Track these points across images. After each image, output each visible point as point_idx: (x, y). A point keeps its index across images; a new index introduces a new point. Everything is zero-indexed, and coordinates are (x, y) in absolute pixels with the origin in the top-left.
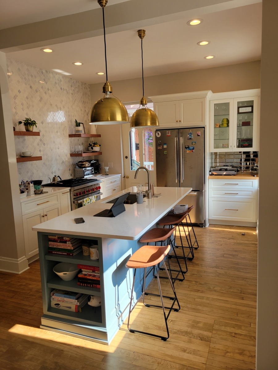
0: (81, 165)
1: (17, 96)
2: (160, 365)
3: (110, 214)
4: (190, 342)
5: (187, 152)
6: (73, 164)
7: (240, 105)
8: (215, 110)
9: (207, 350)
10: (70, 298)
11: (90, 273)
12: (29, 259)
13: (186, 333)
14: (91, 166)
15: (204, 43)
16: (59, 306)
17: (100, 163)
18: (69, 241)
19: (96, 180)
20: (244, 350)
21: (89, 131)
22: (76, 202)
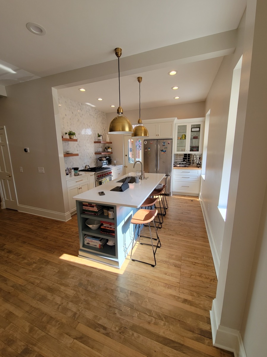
0: (101, 159)
1: (64, 118)
2: (152, 283)
3: (120, 189)
4: (169, 268)
5: (162, 153)
6: (96, 159)
7: (193, 127)
8: (178, 129)
9: (179, 273)
10: (96, 240)
11: (108, 226)
12: (71, 213)
13: (166, 262)
14: (106, 160)
15: (176, 88)
16: (89, 244)
17: (111, 158)
18: (95, 206)
19: (109, 168)
20: (202, 274)
21: (105, 140)
22: (98, 180)
